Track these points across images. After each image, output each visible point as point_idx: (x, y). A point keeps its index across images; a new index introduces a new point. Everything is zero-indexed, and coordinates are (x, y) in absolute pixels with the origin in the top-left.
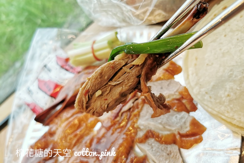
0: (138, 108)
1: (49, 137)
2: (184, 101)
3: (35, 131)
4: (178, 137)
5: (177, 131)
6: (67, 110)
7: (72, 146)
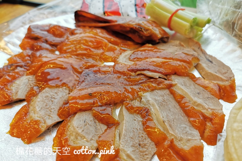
0: (158, 84)
1: (69, 33)
2: (209, 124)
3: (66, 21)
4: (167, 143)
5: (172, 137)
6: (103, 31)
7: (75, 53)
